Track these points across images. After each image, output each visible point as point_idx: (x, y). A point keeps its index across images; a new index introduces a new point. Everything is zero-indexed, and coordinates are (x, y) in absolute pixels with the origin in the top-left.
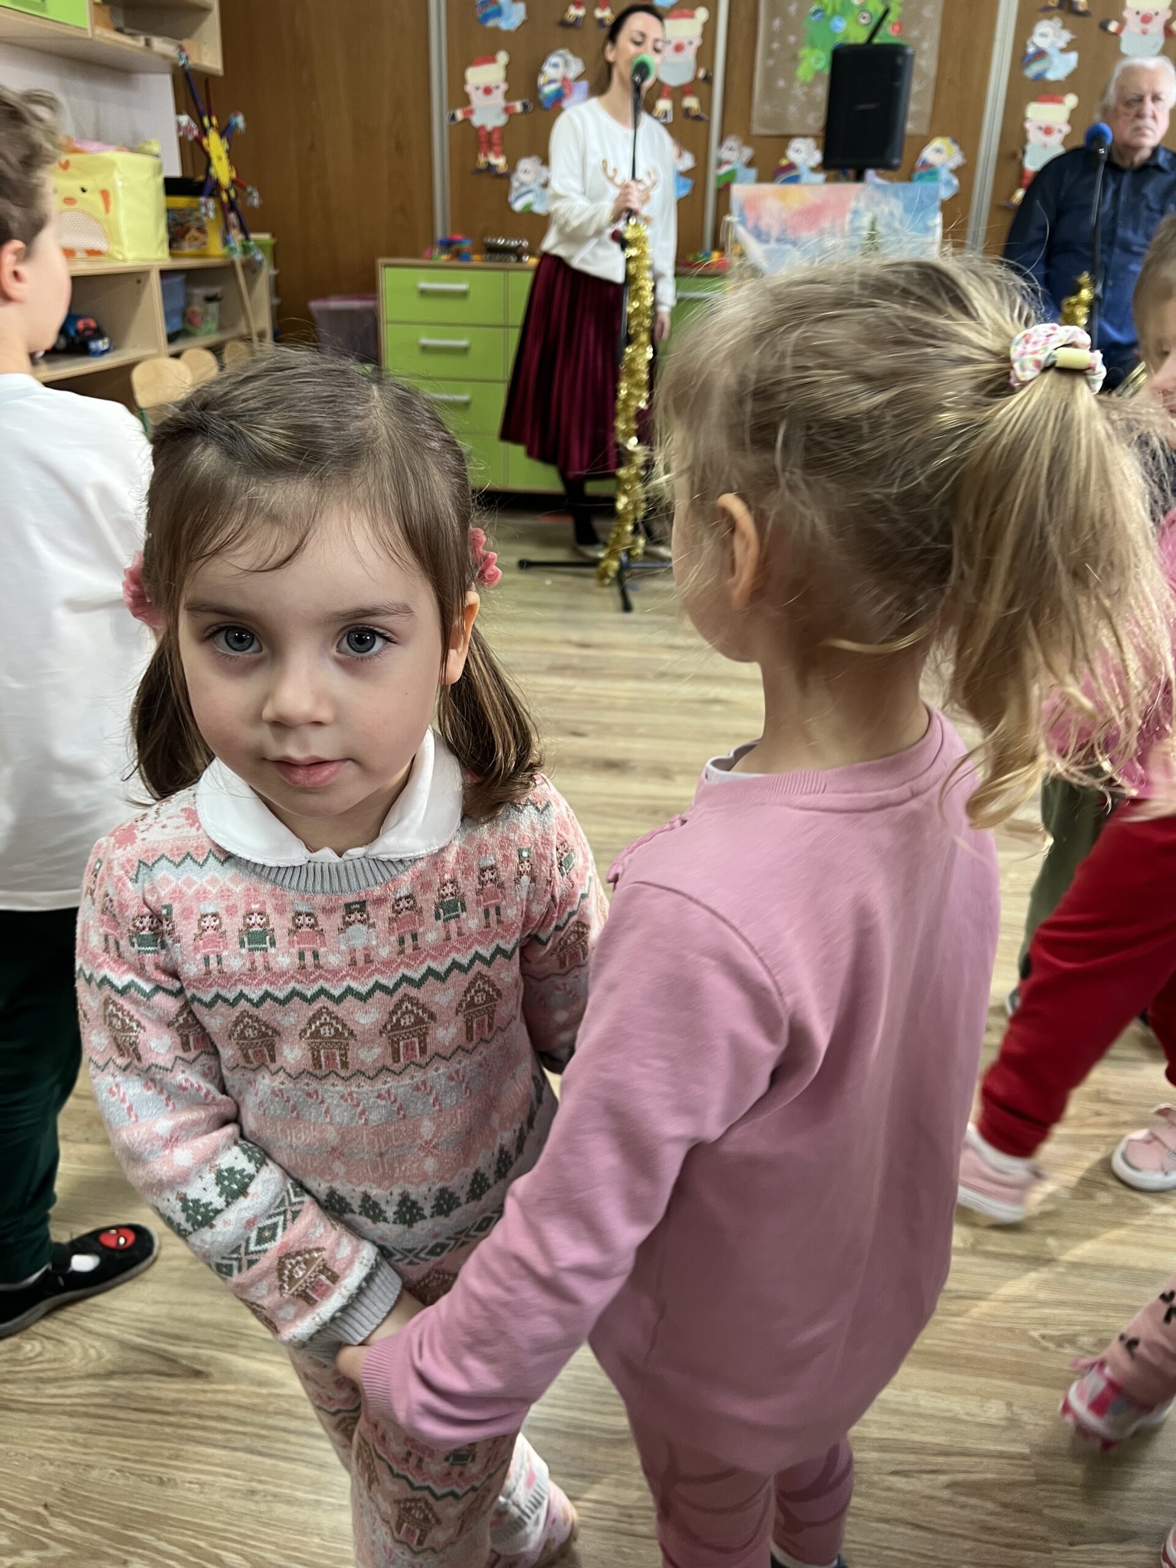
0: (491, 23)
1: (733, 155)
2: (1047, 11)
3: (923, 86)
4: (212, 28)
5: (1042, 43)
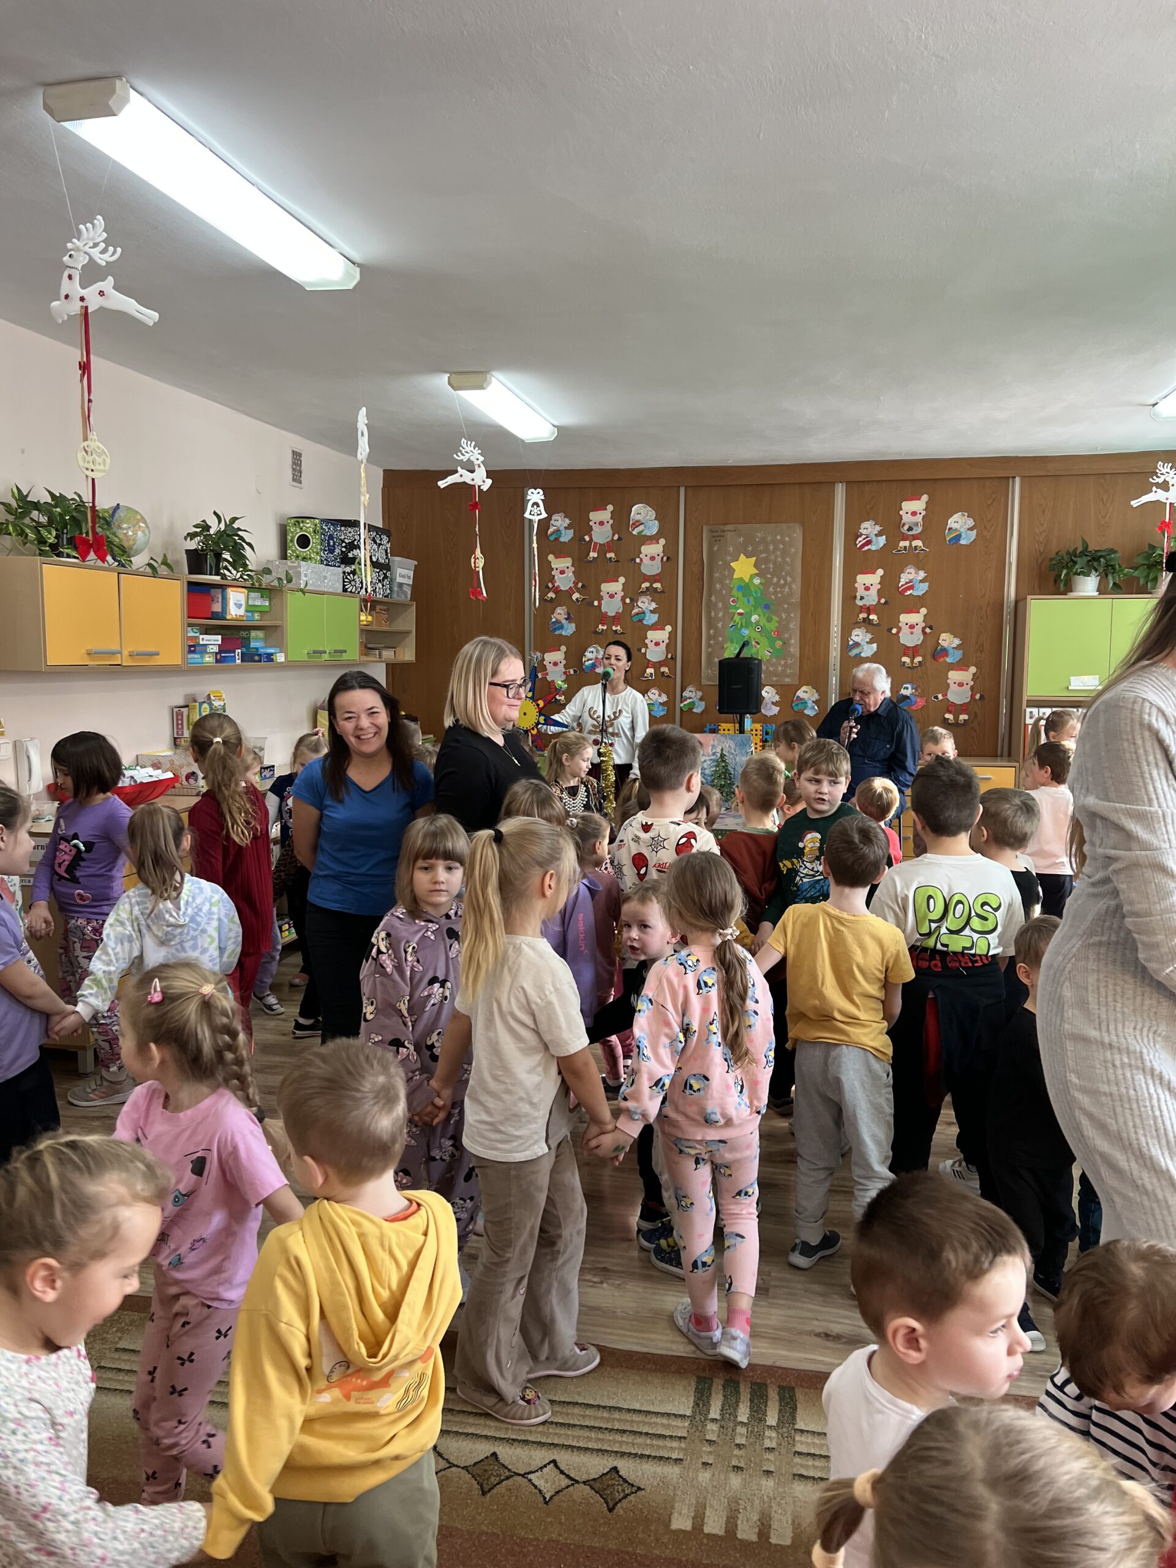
0: (557, 633)
1: (692, 695)
2: (857, 624)
3: (793, 661)
4: (411, 642)
5: (856, 639)
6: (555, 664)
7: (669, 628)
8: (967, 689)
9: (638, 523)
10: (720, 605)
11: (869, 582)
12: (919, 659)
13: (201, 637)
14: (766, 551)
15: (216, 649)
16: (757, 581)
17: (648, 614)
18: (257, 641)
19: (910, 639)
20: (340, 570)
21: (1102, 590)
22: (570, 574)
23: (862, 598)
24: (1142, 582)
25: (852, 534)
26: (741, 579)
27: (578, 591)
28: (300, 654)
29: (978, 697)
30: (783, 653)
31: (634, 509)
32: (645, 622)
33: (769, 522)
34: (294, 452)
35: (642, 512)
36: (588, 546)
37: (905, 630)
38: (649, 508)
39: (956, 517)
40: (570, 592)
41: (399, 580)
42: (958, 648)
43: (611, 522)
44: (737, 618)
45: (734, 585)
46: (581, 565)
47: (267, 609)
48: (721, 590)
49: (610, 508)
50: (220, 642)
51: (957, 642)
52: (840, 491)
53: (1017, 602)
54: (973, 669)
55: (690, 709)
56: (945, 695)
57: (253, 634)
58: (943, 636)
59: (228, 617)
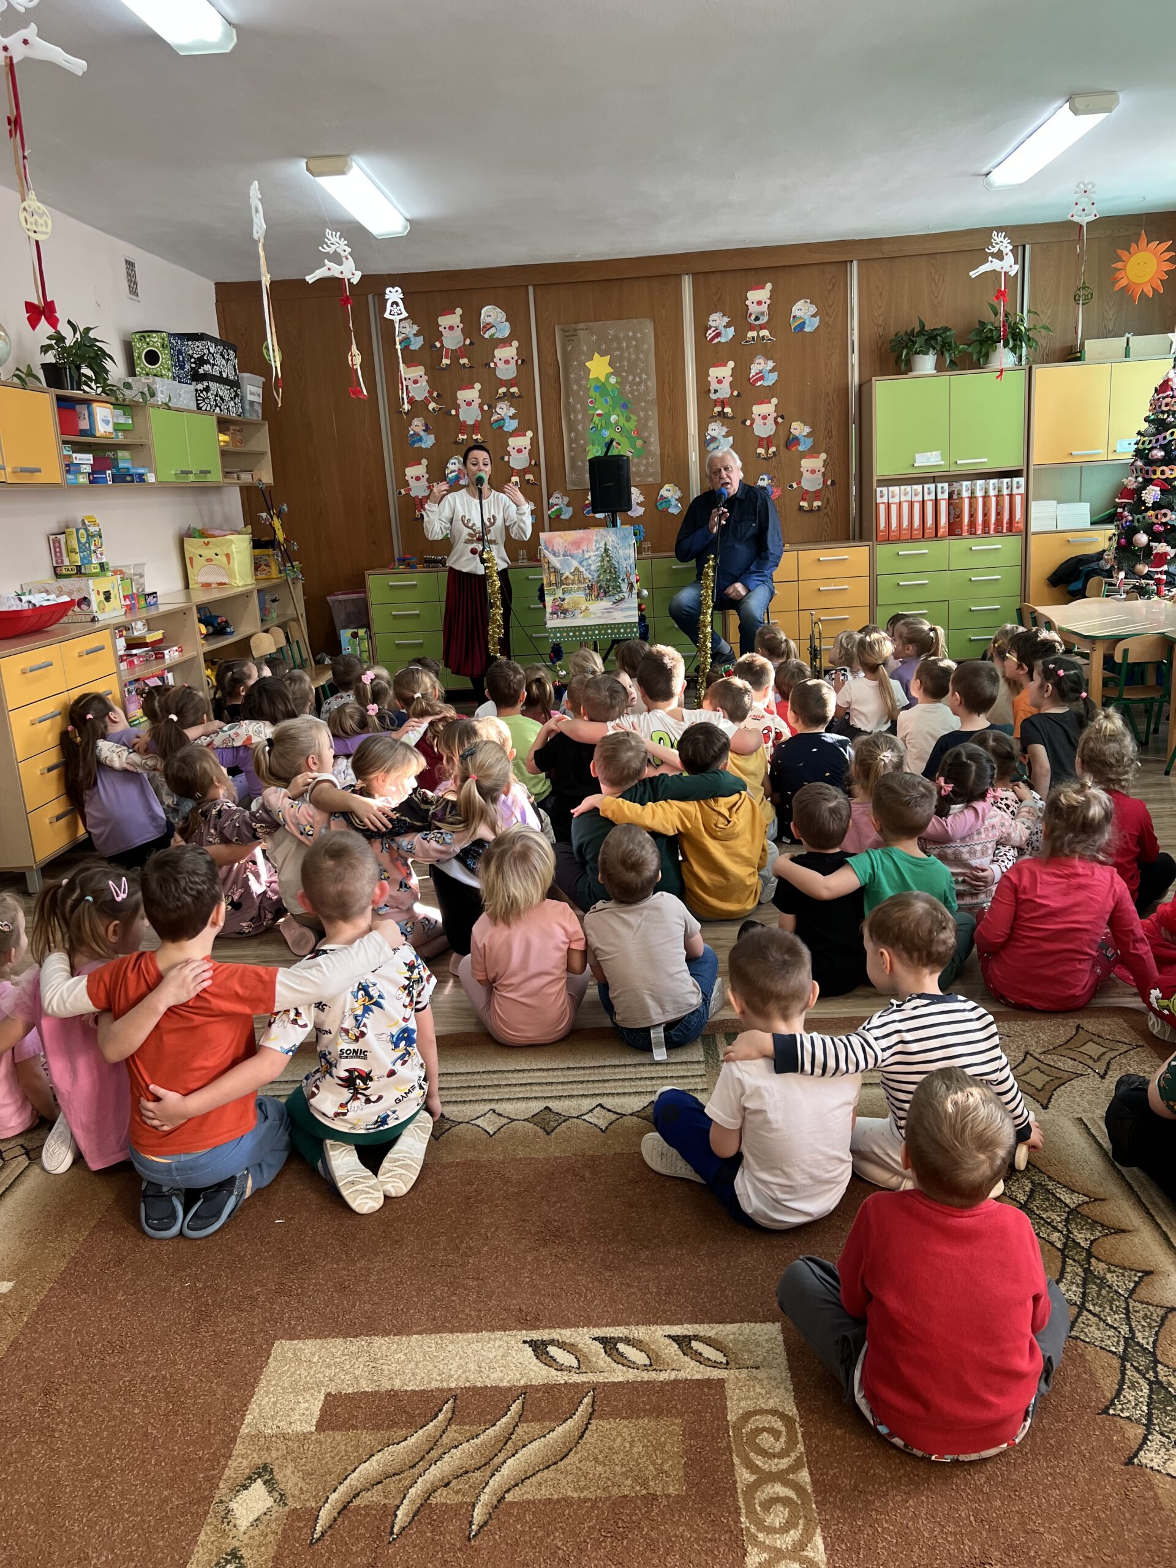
0: (416, 445)
1: (559, 501)
2: (713, 418)
3: (655, 460)
4: (267, 462)
5: (713, 434)
6: (418, 479)
7: (530, 434)
8: (819, 476)
9: (488, 327)
10: (579, 406)
11: (722, 375)
12: (773, 449)
13: (74, 455)
14: (620, 348)
15: (89, 469)
16: (613, 380)
17: (507, 420)
18: (124, 461)
19: (763, 429)
20: (192, 388)
21: (939, 367)
22: (424, 383)
23: (716, 391)
24: (975, 357)
25: (702, 327)
26: (597, 379)
27: (434, 400)
28: (169, 474)
29: (829, 482)
30: (645, 452)
31: (483, 311)
32: (505, 429)
33: (620, 318)
34: (127, 262)
35: (491, 314)
36: (439, 353)
37: (758, 421)
38: (498, 310)
39: (800, 304)
40: (425, 403)
41: (250, 398)
42: (808, 435)
43: (461, 326)
44: (596, 419)
45: (591, 385)
46: (434, 372)
47: (131, 428)
48: (578, 391)
49: (459, 311)
50: (92, 462)
51: (807, 430)
52: (687, 283)
53: (860, 386)
54: (823, 456)
55: (558, 516)
56: (799, 483)
57: (120, 454)
58: (795, 425)
59: (98, 435)
